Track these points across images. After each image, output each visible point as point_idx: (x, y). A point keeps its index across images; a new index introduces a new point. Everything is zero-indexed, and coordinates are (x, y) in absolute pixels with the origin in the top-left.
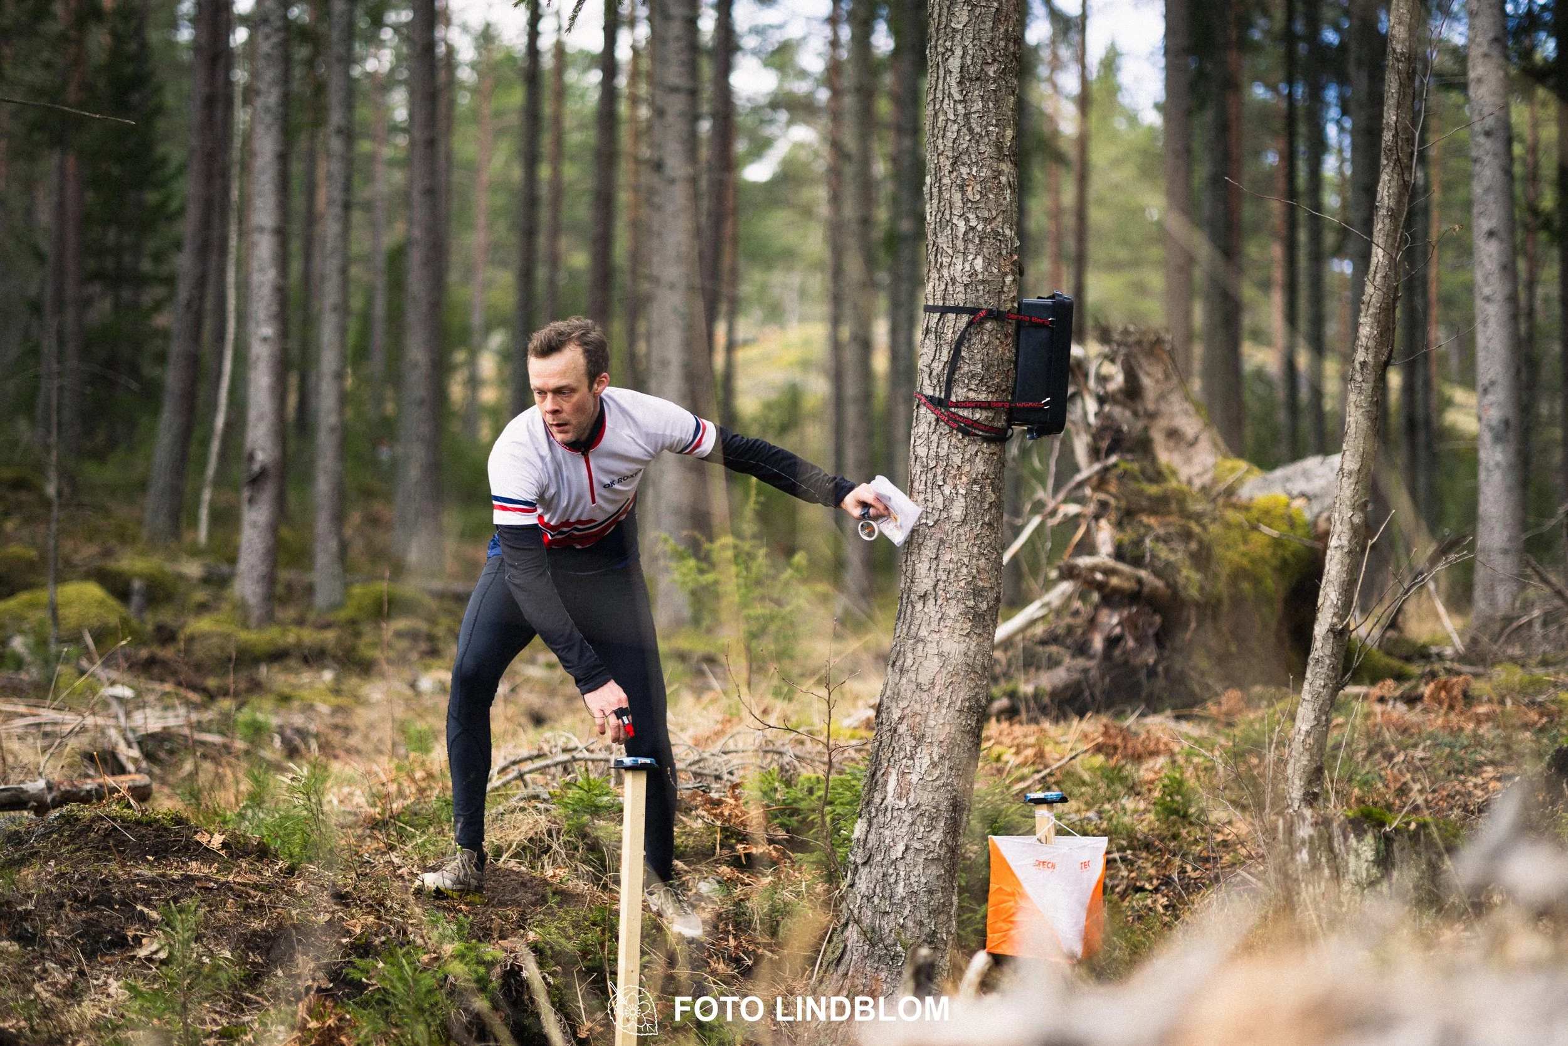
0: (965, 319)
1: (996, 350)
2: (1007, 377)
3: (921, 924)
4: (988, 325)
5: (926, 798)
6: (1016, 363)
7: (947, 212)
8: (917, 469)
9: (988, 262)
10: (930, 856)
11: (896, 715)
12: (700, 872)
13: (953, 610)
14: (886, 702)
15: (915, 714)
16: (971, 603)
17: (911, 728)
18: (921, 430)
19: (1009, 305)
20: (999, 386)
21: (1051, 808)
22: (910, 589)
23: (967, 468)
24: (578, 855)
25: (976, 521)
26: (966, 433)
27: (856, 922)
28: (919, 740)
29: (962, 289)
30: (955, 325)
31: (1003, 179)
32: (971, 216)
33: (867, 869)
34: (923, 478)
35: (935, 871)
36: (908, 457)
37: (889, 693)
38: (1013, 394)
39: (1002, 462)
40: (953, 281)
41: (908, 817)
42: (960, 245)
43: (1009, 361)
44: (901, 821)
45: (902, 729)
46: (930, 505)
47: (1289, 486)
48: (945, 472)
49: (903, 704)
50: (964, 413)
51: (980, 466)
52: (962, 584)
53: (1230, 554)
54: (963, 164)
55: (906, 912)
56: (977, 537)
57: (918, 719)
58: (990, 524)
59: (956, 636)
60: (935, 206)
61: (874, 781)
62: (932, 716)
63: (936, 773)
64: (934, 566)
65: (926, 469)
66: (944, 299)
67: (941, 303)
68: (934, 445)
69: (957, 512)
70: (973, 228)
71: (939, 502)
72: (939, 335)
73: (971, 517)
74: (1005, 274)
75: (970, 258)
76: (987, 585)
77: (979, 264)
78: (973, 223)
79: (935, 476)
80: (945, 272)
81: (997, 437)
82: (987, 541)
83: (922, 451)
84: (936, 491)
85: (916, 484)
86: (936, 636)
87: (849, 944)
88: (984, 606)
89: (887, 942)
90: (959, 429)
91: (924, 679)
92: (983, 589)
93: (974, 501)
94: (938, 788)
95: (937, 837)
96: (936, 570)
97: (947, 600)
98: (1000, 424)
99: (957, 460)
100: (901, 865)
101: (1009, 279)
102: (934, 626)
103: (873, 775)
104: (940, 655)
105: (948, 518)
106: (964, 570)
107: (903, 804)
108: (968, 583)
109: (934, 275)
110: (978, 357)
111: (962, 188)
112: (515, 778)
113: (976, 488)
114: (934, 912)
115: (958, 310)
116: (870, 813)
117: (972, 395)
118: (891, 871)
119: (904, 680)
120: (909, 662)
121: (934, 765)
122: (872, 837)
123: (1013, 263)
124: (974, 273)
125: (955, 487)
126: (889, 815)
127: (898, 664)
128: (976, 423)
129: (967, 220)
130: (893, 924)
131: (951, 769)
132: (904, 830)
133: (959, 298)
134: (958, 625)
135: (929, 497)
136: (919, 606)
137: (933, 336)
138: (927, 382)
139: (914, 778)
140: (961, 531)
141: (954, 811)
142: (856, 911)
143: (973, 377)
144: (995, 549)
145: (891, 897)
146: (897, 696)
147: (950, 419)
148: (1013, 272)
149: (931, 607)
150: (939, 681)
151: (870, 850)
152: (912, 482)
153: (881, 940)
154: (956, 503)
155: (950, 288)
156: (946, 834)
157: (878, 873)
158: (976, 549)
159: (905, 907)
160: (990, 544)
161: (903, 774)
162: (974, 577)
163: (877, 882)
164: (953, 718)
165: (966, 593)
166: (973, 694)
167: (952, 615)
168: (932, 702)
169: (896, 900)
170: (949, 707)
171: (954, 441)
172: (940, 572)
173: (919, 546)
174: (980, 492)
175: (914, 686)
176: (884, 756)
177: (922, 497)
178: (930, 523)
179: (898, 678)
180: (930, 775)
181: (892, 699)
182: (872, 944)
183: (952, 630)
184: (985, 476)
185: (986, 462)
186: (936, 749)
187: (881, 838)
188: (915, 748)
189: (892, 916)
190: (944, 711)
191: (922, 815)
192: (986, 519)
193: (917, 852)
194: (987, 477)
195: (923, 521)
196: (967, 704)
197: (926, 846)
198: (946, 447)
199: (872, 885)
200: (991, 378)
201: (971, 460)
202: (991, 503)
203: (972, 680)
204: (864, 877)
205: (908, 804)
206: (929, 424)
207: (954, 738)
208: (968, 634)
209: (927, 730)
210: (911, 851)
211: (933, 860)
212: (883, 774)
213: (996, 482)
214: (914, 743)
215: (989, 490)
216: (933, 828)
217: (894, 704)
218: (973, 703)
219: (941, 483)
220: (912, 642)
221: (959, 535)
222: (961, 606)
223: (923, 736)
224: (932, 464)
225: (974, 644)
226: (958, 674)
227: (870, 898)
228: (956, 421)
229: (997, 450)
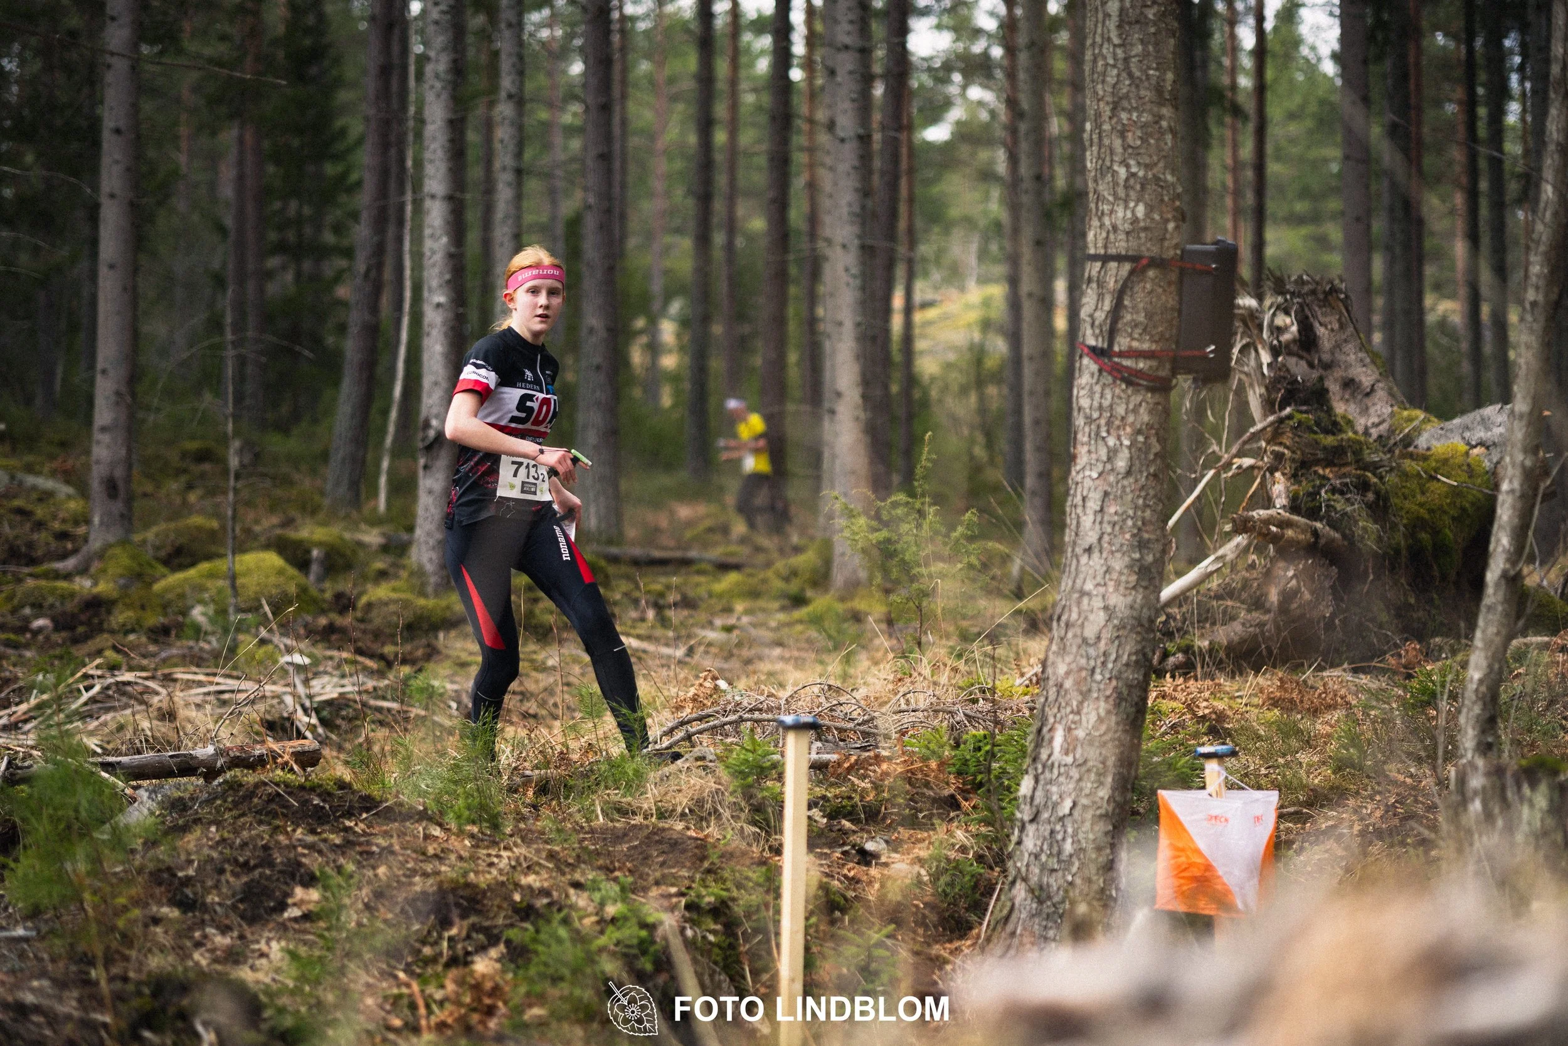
0: (1127, 267)
1: (1159, 297)
2: (1171, 325)
3: (1089, 881)
4: (1151, 273)
5: (1093, 753)
6: (1180, 312)
7: (1108, 159)
8: (1079, 421)
9: (1150, 209)
10: (1098, 812)
11: (1062, 669)
12: (869, 832)
13: (1119, 563)
14: (1051, 657)
15: (1081, 669)
16: (1137, 556)
17: (1077, 683)
18: (1084, 381)
19: (1171, 253)
20: (1162, 334)
21: (1221, 762)
22: (1075, 543)
23: (1131, 419)
24: (743, 816)
25: (1141, 472)
26: (1129, 383)
27: (1025, 880)
28: (1085, 695)
29: (1122, 236)
30: (1115, 273)
31: (1164, 124)
32: (1132, 162)
33: (1034, 826)
34: (1087, 429)
35: (1102, 827)
36: (1071, 408)
37: (1054, 648)
38: (1177, 343)
39: (1167, 412)
40: (1115, 228)
41: (1075, 773)
42: (1121, 192)
43: (1172, 309)
44: (1069, 777)
45: (1068, 684)
46: (1094, 456)
47: (1467, 434)
48: (1109, 424)
49: (1067, 659)
50: (1127, 363)
51: (1145, 417)
52: (1128, 536)
53: (1407, 504)
54: (1124, 109)
55: (1074, 869)
56: (1142, 488)
57: (1084, 674)
58: (1155, 476)
59: (1122, 589)
60: (1095, 153)
61: (1041, 738)
62: (1098, 670)
63: (1103, 728)
64: (1099, 519)
65: (1089, 420)
66: (1105, 247)
67: (1102, 252)
68: (1097, 396)
69: (1121, 464)
70: (1134, 175)
71: (1103, 453)
72: (1101, 284)
73: (1135, 468)
74: (1167, 221)
75: (1132, 204)
76: (1153, 537)
77: (1141, 210)
78: (1134, 170)
79: (1099, 427)
80: (1107, 221)
81: (1161, 387)
82: (1152, 492)
83: (1085, 403)
84: (1100, 442)
85: (1079, 436)
86: (1102, 590)
87: (1017, 902)
88: (1150, 558)
89: (1056, 899)
90: (1123, 379)
92: (1149, 541)
93: (1138, 452)
94: (1105, 743)
95: (1104, 793)
96: (1101, 523)
97: (1112, 552)
98: (1164, 373)
99: (1121, 410)
100: (1069, 822)
101: (1171, 226)
102: (1099, 579)
103: (1039, 731)
104: (1106, 608)
105: (1112, 470)
106: (1130, 523)
107: (1069, 759)
108: (1133, 536)
109: (1095, 223)
110: (1141, 305)
111: (1122, 135)
112: (683, 739)
113: (1141, 438)
115: (1119, 258)
116: (1036, 770)
117: (1135, 344)
118: (1058, 827)
119: (1070, 635)
120: (1074, 616)
121: (1100, 720)
122: (1039, 794)
123: (1176, 209)
124: (1135, 220)
125: (1119, 438)
126: (1056, 771)
127: (1064, 618)
128: (1139, 373)
129: (1128, 166)
130: (1060, 882)
131: (1117, 723)
132: (1071, 786)
133: (1120, 245)
134: (1123, 578)
135: (1093, 448)
136: (1084, 559)
137: (1094, 285)
138: (1089, 332)
139: (1080, 733)
140: (1125, 482)
141: (1122, 766)
142: (1023, 869)
143: (1136, 326)
144: (1160, 500)
145: (1059, 853)
146: (1063, 651)
147: (1113, 369)
148: (1175, 219)
149: (1096, 561)
150: (1106, 635)
151: (1038, 807)
152: (1076, 433)
153: (1049, 898)
154: (1121, 455)
155: (1112, 236)
156: (1114, 789)
157: (1045, 829)
158: (1141, 501)
159: (1073, 864)
160: (1155, 496)
161: (1070, 729)
162: (1139, 529)
163: (1045, 839)
164: (1120, 672)
165: (1132, 546)
166: (1139, 647)
167: (1118, 568)
168: (1098, 656)
169: (1064, 857)
170: (1115, 661)
171: (1117, 391)
172: (1105, 525)
173: (1084, 499)
174: (1145, 443)
175: (1079, 641)
176: (1050, 712)
177: (1085, 449)
178: (1095, 475)
179: (1063, 632)
180: (1097, 730)
181: (1057, 654)
182: (1040, 902)
183: (1118, 583)
184: (1150, 426)
185: (1150, 412)
186: (1102, 704)
187: (1047, 795)
188: (1081, 703)
189: (1060, 873)
190: (1110, 666)
191: (1089, 771)
192: (1152, 470)
193: (1085, 807)
194: (1152, 428)
195: (1087, 473)
196: (1134, 658)
197: (1094, 803)
198: (1109, 397)
199: (1039, 843)
200: (1155, 327)
201: (1135, 411)
202: (1156, 455)
203: (1138, 633)
204: (1031, 834)
205: (1075, 759)
206: (1092, 375)
207: (1120, 693)
208: (1134, 588)
209: (1094, 686)
210: (1079, 808)
211: (1101, 816)
212: (1050, 730)
213: (1162, 432)
214: (1080, 698)
215: (1153, 440)
216: (1101, 784)
217: (1059, 660)
218: (1140, 656)
219: (1104, 434)
220: (1076, 595)
221: (1124, 487)
222: (1127, 559)
223: (1090, 690)
224: (1095, 415)
225: (1140, 597)
226: (1124, 627)
227: (1037, 856)
228: (1119, 371)
229: (1161, 400)
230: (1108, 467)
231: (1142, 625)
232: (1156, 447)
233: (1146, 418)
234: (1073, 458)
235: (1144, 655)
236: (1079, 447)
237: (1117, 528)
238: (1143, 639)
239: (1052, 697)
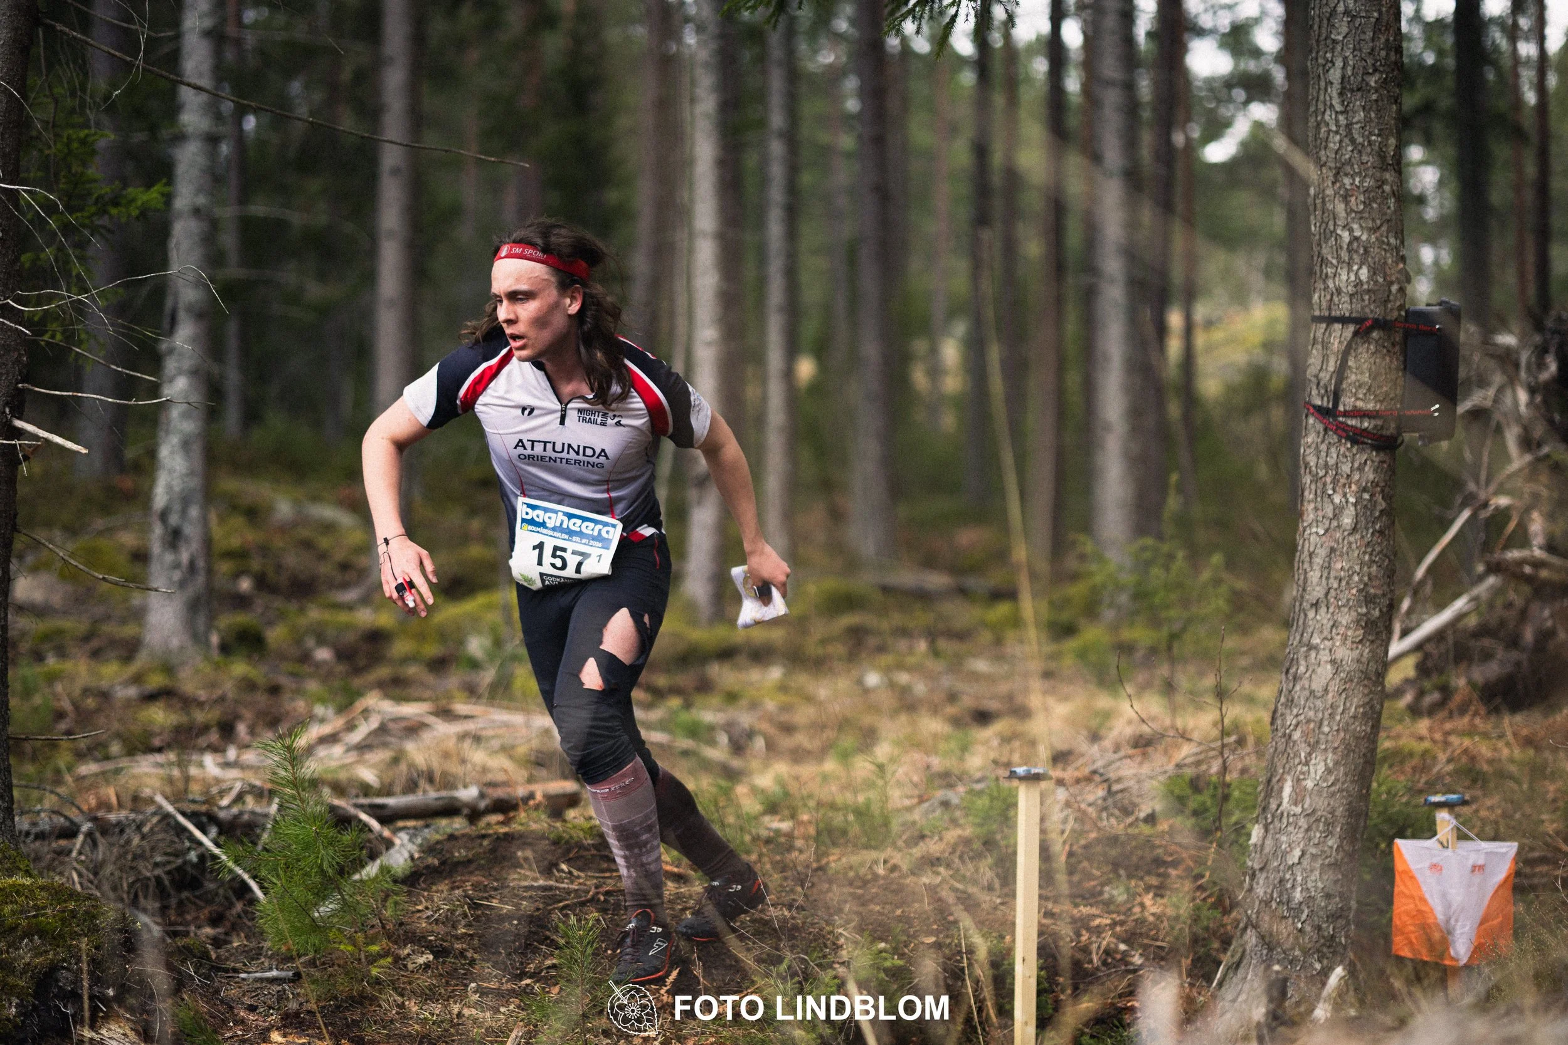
0: (1351, 328)
1: (1382, 358)
2: (1395, 384)
3: (1319, 928)
4: (1375, 334)
5: (1322, 804)
6: (1404, 371)
7: (1331, 223)
8: (1307, 479)
9: (1373, 272)
10: (1327, 861)
11: (1290, 722)
13: (1345, 618)
14: (1280, 709)
15: (1309, 721)
16: (1364, 610)
17: (1305, 734)
18: (1310, 440)
19: (1395, 314)
20: (1387, 394)
21: (1452, 811)
22: (1302, 597)
25: (1367, 529)
26: (1354, 442)
27: (1255, 927)
28: (1313, 747)
29: (1346, 299)
30: (1340, 335)
31: (1387, 188)
32: (1355, 226)
33: (1264, 875)
34: (1313, 487)
35: (1330, 876)
37: (1283, 699)
38: (1402, 402)
39: (1392, 470)
40: (1339, 291)
41: (1303, 822)
42: (1345, 255)
43: (1397, 369)
44: (1297, 826)
45: (1297, 735)
46: (1320, 513)
48: (1335, 481)
49: (1295, 711)
50: (1352, 422)
51: (1370, 475)
52: (1354, 591)
54: (1346, 175)
55: (1304, 917)
56: (1368, 545)
57: (1312, 725)
58: (1381, 532)
59: (1349, 642)
60: (1319, 217)
61: (1271, 788)
62: (1326, 723)
63: (1332, 779)
64: (1325, 575)
65: (1316, 479)
66: (1330, 309)
67: (1327, 313)
68: (1323, 454)
69: (1347, 521)
70: (1357, 239)
71: (1329, 511)
72: (1325, 345)
73: (1361, 525)
74: (1391, 283)
75: (1355, 267)
76: (1379, 592)
77: (1364, 273)
78: (1357, 233)
79: (1325, 485)
80: (1331, 284)
81: (1386, 445)
82: (1378, 549)
83: (1311, 460)
84: (1326, 499)
85: (1306, 493)
86: (1328, 644)
87: (1248, 948)
88: (1377, 613)
89: (1286, 946)
90: (1348, 438)
91: (1317, 685)
92: (1375, 596)
93: (1364, 509)
94: (1333, 794)
95: (1332, 842)
96: (1328, 578)
97: (1339, 607)
98: (1389, 432)
99: (1346, 468)
100: (1298, 871)
101: (1394, 288)
102: (1326, 633)
103: (1269, 781)
104: (1333, 662)
105: (1339, 526)
106: (1356, 578)
107: (1298, 810)
108: (1360, 591)
109: (1320, 285)
110: (1366, 366)
111: (1345, 199)
113: (1366, 496)
114: (1333, 917)
115: (1343, 320)
116: (1266, 819)
117: (1360, 404)
118: (1288, 876)
119: (1298, 688)
120: (1302, 669)
121: (1329, 771)
122: (1269, 842)
123: (1399, 272)
124: (1358, 283)
125: (1345, 495)
126: (1285, 820)
127: (1292, 671)
128: (1364, 432)
129: (1351, 231)
130: (1290, 928)
131: (1346, 774)
132: (1300, 836)
133: (1344, 307)
134: (1350, 633)
135: (1319, 505)
136: (1311, 614)
137: (1319, 347)
138: (1314, 391)
140: (1352, 539)
141: (1350, 816)
143: (1360, 386)
144: (1385, 556)
145: (1289, 901)
146: (1290, 702)
147: (1338, 428)
148: (1398, 281)
149: (1323, 616)
150: (1334, 688)
151: (1267, 855)
152: (1303, 490)
153: (1279, 944)
154: (1346, 512)
155: (1336, 299)
156: (1342, 839)
157: (1275, 878)
158: (1367, 557)
159: (1303, 912)
160: (1381, 552)
161: (1298, 780)
162: (1366, 585)
163: (1275, 887)
164: (1347, 724)
165: (1358, 601)
166: (1367, 700)
167: (1344, 622)
168: (1325, 709)
169: (1293, 905)
170: (1342, 713)
171: (1342, 449)
172: (1332, 580)
173: (1311, 555)
174: (1370, 500)
175: (1307, 693)
176: (1279, 763)
177: (1312, 506)
178: (1321, 532)
179: (1291, 685)
180: (1325, 781)
181: (1286, 706)
182: (1271, 949)
183: (1345, 638)
184: (1375, 484)
185: (1375, 471)
186: (1330, 755)
187: (1277, 844)
188: (1310, 754)
189: (1290, 920)
190: (1338, 718)
191: (1318, 820)
192: (1377, 527)
193: (1314, 857)
194: (1377, 485)
195: (1314, 530)
196: (1361, 710)
197: (1323, 852)
198: (1335, 456)
199: (1269, 891)
200: (1380, 387)
201: (1361, 469)
202: (1381, 511)
203: (1365, 686)
204: (1261, 882)
205: (1303, 810)
206: (1319, 433)
207: (1349, 744)
208: (1361, 642)
209: (1322, 736)
210: (1308, 856)
211: (1330, 865)
212: (1278, 781)
213: (1387, 490)
214: (1308, 749)
215: (1379, 498)
216: (1329, 833)
217: (1288, 711)
218: (1368, 708)
219: (1330, 492)
220: (1305, 649)
221: (1350, 543)
222: (1354, 614)
223: (1318, 742)
224: (1321, 473)
225: (1367, 651)
226: (1351, 681)
227: (1267, 903)
228: (1344, 430)
229: (1386, 458)
230: (1335, 523)
231: (1370, 679)
232: (1382, 504)
233: (1371, 477)
234: (1301, 515)
235: (1372, 707)
236: (1305, 503)
237: (1344, 583)
238: (1371, 692)
239: (1281, 747)
